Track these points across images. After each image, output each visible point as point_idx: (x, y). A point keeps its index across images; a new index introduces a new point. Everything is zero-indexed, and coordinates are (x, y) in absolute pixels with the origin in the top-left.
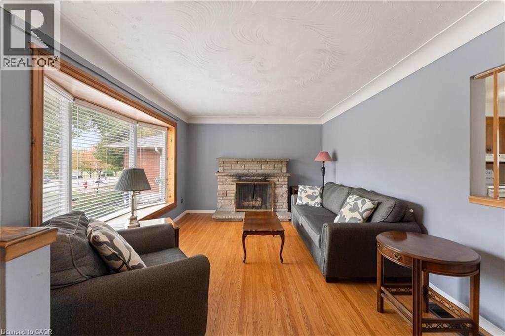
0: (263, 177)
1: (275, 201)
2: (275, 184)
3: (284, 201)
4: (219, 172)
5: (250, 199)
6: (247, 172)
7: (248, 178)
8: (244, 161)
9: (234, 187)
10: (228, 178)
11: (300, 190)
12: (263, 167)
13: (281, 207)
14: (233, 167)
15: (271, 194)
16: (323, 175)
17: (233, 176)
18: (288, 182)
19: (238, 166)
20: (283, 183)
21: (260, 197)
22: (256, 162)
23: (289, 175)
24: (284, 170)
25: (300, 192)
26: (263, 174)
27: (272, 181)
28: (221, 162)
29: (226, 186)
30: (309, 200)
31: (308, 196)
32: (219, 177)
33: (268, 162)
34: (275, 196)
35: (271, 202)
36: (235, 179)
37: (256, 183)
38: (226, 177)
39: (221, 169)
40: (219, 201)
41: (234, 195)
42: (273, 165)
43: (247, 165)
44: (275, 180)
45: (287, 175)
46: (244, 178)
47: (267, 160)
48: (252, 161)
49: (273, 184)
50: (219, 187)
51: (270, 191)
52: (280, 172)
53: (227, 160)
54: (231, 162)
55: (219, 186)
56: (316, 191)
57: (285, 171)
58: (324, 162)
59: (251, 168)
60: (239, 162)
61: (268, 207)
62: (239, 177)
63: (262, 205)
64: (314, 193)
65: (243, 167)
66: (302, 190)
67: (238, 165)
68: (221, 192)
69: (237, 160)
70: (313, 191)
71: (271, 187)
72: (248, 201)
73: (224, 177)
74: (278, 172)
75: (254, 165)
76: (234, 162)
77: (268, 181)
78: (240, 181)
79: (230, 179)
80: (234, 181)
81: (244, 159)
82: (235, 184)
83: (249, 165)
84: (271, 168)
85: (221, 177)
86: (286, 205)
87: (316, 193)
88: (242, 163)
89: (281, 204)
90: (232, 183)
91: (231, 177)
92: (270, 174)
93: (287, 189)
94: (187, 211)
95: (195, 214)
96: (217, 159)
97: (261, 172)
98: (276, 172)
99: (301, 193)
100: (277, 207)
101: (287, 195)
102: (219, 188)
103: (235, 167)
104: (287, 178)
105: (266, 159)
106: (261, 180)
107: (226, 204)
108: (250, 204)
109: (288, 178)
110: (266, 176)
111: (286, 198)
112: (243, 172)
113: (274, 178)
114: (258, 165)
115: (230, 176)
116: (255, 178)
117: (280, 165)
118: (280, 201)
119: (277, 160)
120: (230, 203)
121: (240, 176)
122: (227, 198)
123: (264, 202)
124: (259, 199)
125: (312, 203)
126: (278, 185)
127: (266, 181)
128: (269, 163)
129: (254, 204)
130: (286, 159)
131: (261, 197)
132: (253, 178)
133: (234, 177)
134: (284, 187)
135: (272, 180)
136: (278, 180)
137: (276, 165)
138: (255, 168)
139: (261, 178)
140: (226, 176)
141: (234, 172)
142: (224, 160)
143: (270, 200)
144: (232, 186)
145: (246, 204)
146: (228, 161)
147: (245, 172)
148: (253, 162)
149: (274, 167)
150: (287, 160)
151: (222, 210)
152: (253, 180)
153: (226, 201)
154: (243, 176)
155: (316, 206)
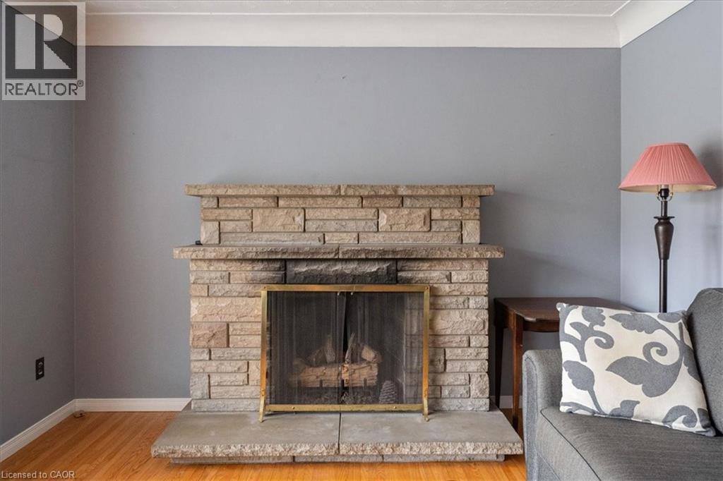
0: (385, 266)
1: (437, 366)
2: (435, 294)
3: (473, 367)
4: (198, 243)
5: (330, 357)
6: (316, 244)
7: (322, 266)
8: (303, 196)
9: (257, 308)
10: (233, 267)
11: (567, 328)
12: (383, 221)
13: (462, 390)
14: (257, 220)
15: (420, 334)
16: (665, 256)
17: (253, 260)
18: (490, 283)
19: (279, 218)
20: (468, 289)
21: (372, 347)
22: (355, 202)
23: (498, 255)
24: (472, 233)
25: (571, 339)
26: (385, 252)
27: (421, 281)
28: (205, 202)
29: (223, 303)
30: (634, 391)
31: (623, 367)
32: (193, 266)
33: (402, 197)
34: (435, 341)
35: (420, 372)
36: (264, 274)
37: (355, 288)
38: (223, 266)
39: (207, 232)
40: (195, 366)
41: (257, 340)
42: (424, 211)
43: (318, 214)
44: (434, 274)
45: (489, 255)
46: (303, 268)
47: (402, 191)
48: (337, 195)
49: (427, 293)
50: (195, 308)
51: (412, 324)
52: (454, 238)
53: (230, 192)
54: (250, 203)
55: (194, 305)
56: (659, 336)
57: (477, 239)
58: (665, 193)
59: (332, 226)
60: (281, 203)
61: (407, 392)
62: (282, 263)
63: (381, 377)
64: (653, 351)
65: (299, 220)
66: (586, 332)
67: (280, 212)
68: (203, 331)
69: (272, 192)
70: (645, 338)
71: (421, 308)
72: (323, 362)
73: (216, 265)
74: (447, 243)
75: (346, 214)
76: (261, 201)
77: (408, 281)
78: (284, 281)
79: (247, 271)
80: (262, 282)
81: (302, 187)
82: (264, 293)
83: (326, 214)
84: (418, 227)
85: (204, 266)
86: (481, 383)
87: (663, 351)
88: (294, 203)
89: (462, 378)
90: (250, 288)
91: (248, 267)
92: (414, 249)
93: (485, 315)
94: (78, 404)
95: (110, 414)
96: (189, 186)
97: (375, 241)
98: (436, 240)
99: (580, 346)
100: (446, 392)
101: (485, 341)
102: (194, 311)
103: (264, 221)
104: (485, 265)
105: (396, 188)
106: (375, 278)
107: (227, 378)
108: (330, 375)
109: (490, 271)
110: (397, 260)
111: (485, 354)
112: (299, 243)
113: (430, 268)
114: (361, 213)
115: (243, 260)
116: (349, 268)
117: (457, 213)
118: (457, 365)
119: (443, 192)
120: (242, 377)
121: (285, 261)
122: (227, 353)
123: (389, 368)
124: (368, 354)
125: (653, 409)
126: (448, 295)
127: (397, 281)
128: (408, 202)
129: (345, 376)
130: (479, 187)
131: (378, 346)
132: (339, 267)
133: (260, 266)
134: (472, 303)
135: (421, 275)
136: (449, 278)
137: (436, 214)
138: (351, 225)
139: (373, 268)
140: (225, 260)
141: (262, 242)
142: (220, 192)
143: (413, 360)
144: (251, 301)
145: (312, 376)
146: (237, 197)
147: (309, 242)
148: (340, 202)
149: (429, 220)
150: (485, 192)
151: (206, 404)
152: (340, 278)
153: (227, 367)
154: (297, 261)
155: (678, 425)
